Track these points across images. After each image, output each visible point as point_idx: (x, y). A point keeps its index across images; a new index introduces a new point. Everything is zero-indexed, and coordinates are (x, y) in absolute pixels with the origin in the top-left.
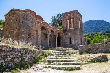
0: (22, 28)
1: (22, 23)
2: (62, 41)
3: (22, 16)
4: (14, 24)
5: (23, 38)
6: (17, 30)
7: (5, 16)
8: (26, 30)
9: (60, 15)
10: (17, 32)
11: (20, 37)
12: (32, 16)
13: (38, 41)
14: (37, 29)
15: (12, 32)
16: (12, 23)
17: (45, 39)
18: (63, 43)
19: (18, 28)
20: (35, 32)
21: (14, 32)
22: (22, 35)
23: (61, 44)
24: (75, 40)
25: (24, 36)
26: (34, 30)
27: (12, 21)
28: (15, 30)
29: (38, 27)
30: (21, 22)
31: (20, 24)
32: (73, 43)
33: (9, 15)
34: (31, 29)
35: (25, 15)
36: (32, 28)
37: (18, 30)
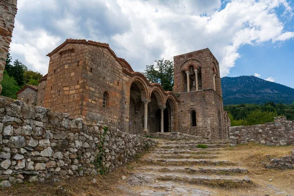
0: (89, 83)
1: (91, 71)
2: (174, 118)
3: (92, 56)
4: (73, 74)
5: (92, 107)
6: (78, 87)
7: (50, 55)
8: (98, 89)
9: (163, 63)
10: (77, 92)
11: (84, 103)
12: (112, 57)
13: (124, 115)
14: (122, 88)
15: (66, 93)
16: (67, 72)
17: (136, 113)
18: (175, 123)
19: (81, 82)
20: (118, 95)
21: (71, 92)
22: (90, 100)
23: (172, 125)
24: (205, 116)
25: (93, 102)
26: (115, 90)
27: (66, 67)
28: (73, 87)
29: (124, 83)
30: (88, 68)
31: (87, 74)
32: (200, 123)
33: (60, 53)
34: (110, 87)
35: (98, 54)
36: (112, 85)
37: (81, 88)
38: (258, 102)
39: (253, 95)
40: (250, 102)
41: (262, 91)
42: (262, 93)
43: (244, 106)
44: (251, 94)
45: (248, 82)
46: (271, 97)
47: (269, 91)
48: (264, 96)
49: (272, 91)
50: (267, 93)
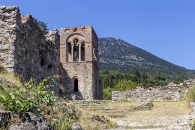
32: (81, 89)
38: (122, 69)
39: (118, 61)
40: (114, 69)
41: (128, 57)
42: (128, 60)
43: (108, 73)
44: (116, 59)
45: (114, 46)
46: (136, 65)
47: (134, 57)
48: (129, 63)
49: (138, 58)
50: (133, 60)
